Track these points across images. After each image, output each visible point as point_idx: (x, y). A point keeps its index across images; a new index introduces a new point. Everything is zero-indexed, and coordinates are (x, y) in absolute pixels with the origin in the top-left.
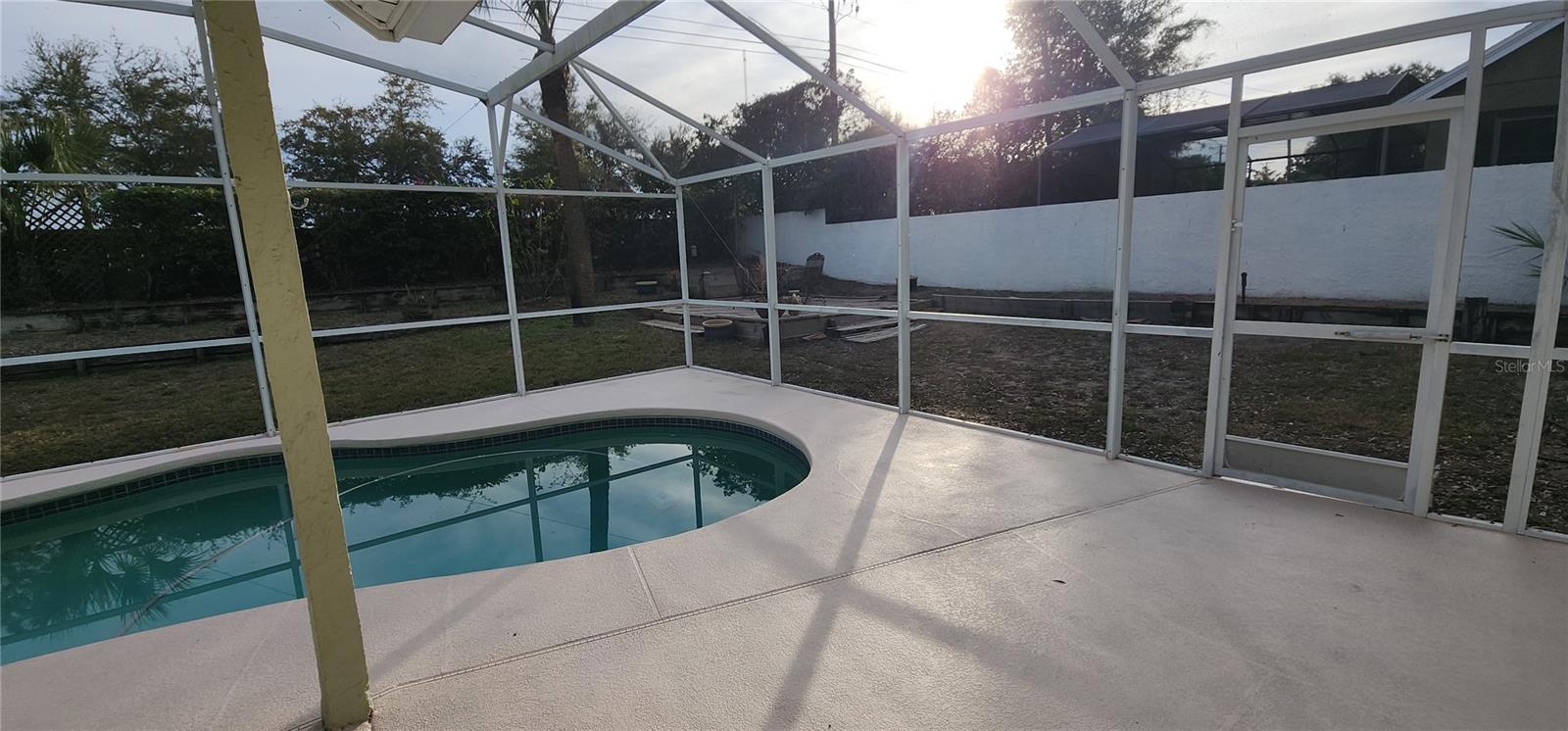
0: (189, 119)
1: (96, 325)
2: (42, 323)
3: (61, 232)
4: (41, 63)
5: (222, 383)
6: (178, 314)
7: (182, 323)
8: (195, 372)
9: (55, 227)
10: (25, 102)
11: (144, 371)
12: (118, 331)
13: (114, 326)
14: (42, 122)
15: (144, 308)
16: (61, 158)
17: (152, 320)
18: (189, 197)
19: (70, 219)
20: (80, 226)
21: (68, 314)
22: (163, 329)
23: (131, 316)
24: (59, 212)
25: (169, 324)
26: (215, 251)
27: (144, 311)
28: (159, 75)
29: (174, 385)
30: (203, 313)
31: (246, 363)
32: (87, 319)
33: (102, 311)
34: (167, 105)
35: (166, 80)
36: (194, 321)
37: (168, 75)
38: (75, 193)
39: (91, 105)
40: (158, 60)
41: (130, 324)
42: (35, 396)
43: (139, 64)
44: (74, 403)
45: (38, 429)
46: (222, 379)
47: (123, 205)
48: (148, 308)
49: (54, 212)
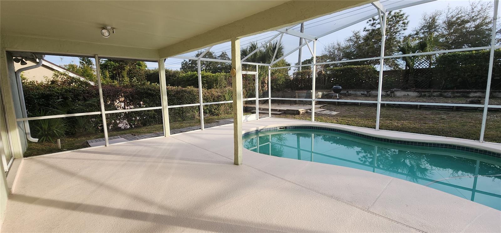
0: (467, 28)
1: (425, 96)
2: (412, 94)
3: (423, 69)
4: (424, 21)
5: (461, 119)
6: (450, 94)
7: (450, 97)
8: (452, 114)
9: (421, 67)
10: (417, 34)
11: (436, 111)
12: (430, 97)
13: (429, 96)
14: (421, 38)
15: (439, 91)
16: (429, 47)
17: (441, 95)
18: (465, 55)
19: (425, 65)
20: (428, 67)
21: (418, 92)
22: (444, 99)
23: (435, 94)
24: (423, 63)
25: (446, 97)
26: (469, 73)
27: (439, 93)
28: (460, 16)
29: (444, 116)
30: (458, 95)
31: (471, 113)
32: (423, 94)
33: (428, 92)
34: (460, 25)
35: (462, 16)
36: (454, 97)
37: (463, 14)
38: (429, 57)
39: (435, 31)
40: (461, 10)
41: (434, 96)
42: (406, 113)
43: (454, 14)
44: (416, 116)
45: (407, 121)
46: (461, 118)
47: (443, 59)
48: (441, 92)
49: (422, 63)
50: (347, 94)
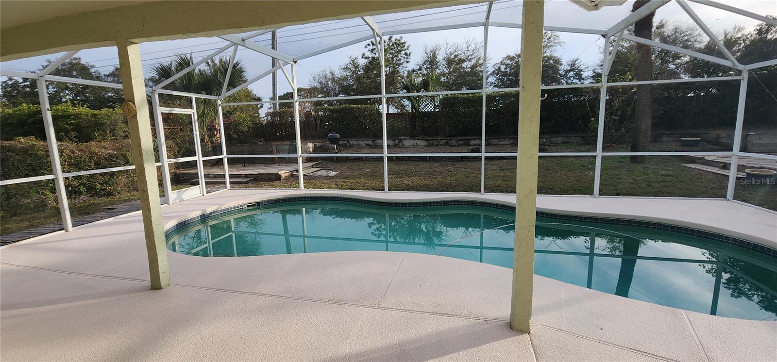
0: (464, 68)
1: (433, 144)
2: (420, 143)
3: (428, 112)
4: (426, 55)
5: (466, 170)
6: (454, 142)
7: (455, 146)
8: (458, 165)
9: (426, 111)
10: (420, 69)
11: (444, 162)
12: (437, 147)
13: (437, 145)
14: (424, 75)
15: (445, 139)
16: (432, 87)
17: (447, 144)
18: (464, 98)
19: (430, 108)
20: (433, 110)
21: (426, 140)
22: (450, 148)
23: (442, 142)
24: (428, 106)
25: (452, 146)
26: (468, 119)
27: (445, 141)
28: (457, 53)
29: (451, 168)
30: (461, 142)
31: (473, 163)
32: (431, 142)
33: (435, 140)
34: (458, 64)
35: (459, 54)
36: (459, 145)
37: (460, 52)
38: (433, 98)
39: (437, 67)
40: (457, 47)
41: (441, 145)
42: (416, 167)
43: (452, 50)
44: (426, 170)
45: (417, 177)
46: (465, 169)
47: (446, 101)
48: (446, 140)
49: (426, 105)
50: (348, 144)
